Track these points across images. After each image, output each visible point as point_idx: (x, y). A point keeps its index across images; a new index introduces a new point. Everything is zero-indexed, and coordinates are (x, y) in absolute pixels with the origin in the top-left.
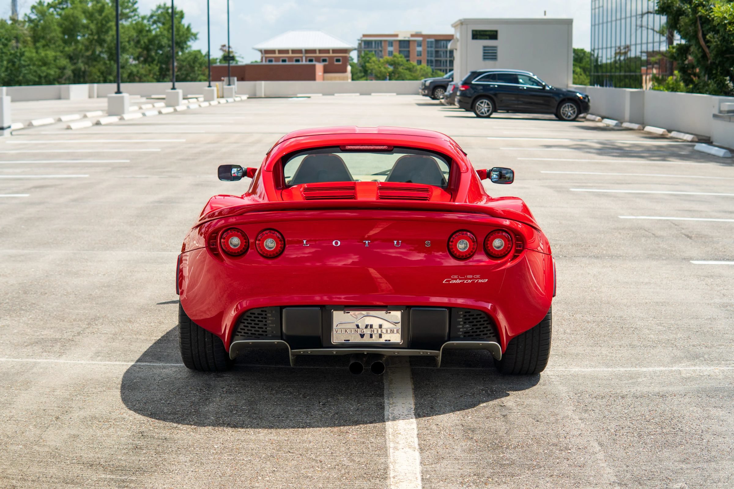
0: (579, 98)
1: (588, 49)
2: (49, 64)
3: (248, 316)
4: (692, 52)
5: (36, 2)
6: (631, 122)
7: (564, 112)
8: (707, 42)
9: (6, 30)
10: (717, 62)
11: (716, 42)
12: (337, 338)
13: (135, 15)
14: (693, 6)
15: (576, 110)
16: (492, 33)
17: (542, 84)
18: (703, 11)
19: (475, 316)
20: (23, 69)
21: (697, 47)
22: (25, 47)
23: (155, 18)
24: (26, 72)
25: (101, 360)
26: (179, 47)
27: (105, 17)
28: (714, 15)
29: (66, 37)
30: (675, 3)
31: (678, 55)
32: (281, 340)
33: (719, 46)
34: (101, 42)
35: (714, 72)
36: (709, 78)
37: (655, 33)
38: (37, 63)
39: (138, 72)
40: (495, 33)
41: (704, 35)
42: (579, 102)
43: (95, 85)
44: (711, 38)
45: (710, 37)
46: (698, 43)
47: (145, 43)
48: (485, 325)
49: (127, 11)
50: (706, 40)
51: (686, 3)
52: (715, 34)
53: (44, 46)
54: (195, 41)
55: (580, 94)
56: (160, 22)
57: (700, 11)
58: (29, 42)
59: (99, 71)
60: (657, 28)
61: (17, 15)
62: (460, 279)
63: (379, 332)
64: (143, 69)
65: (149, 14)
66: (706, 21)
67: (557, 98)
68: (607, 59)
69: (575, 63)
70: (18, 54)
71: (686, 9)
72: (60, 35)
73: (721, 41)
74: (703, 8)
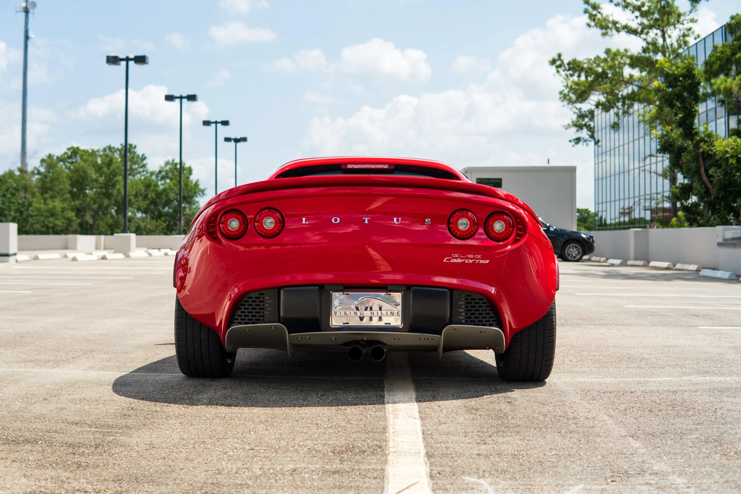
0: (583, 238)
1: (592, 210)
2: (57, 215)
3: (245, 301)
4: (695, 188)
5: (46, 156)
6: (636, 259)
7: (569, 252)
8: (709, 176)
9: (15, 181)
10: (720, 196)
11: (718, 176)
12: (336, 321)
13: (143, 171)
14: (694, 142)
15: (580, 250)
16: (497, 181)
17: (546, 225)
18: (705, 147)
19: (477, 301)
20: (30, 219)
21: (700, 183)
22: (33, 197)
23: (163, 174)
24: (33, 222)
25: (94, 371)
26: (187, 201)
27: (113, 171)
28: (715, 149)
29: (75, 190)
30: (676, 141)
31: (681, 194)
32: (279, 322)
33: (722, 180)
34: (108, 196)
35: (717, 207)
36: (713, 214)
37: (658, 176)
38: (44, 214)
39: (145, 227)
40: (499, 181)
41: (706, 171)
42: (584, 243)
43: (103, 237)
44: (714, 173)
45: (712, 172)
46: (700, 179)
47: (152, 197)
48: (488, 312)
49: (136, 166)
50: (709, 175)
51: (688, 139)
52: (717, 168)
53: (52, 197)
54: (202, 197)
55: (584, 234)
56: (168, 178)
57: (702, 147)
58: (37, 194)
59: (107, 224)
60: (660, 171)
61: (26, 165)
62: (461, 258)
63: (380, 315)
64: (151, 224)
65: (157, 170)
66: (708, 156)
67: (561, 239)
68: (611, 219)
69: (579, 223)
70: (26, 204)
71: (688, 146)
72: (69, 188)
73: (723, 175)
74: (705, 143)
